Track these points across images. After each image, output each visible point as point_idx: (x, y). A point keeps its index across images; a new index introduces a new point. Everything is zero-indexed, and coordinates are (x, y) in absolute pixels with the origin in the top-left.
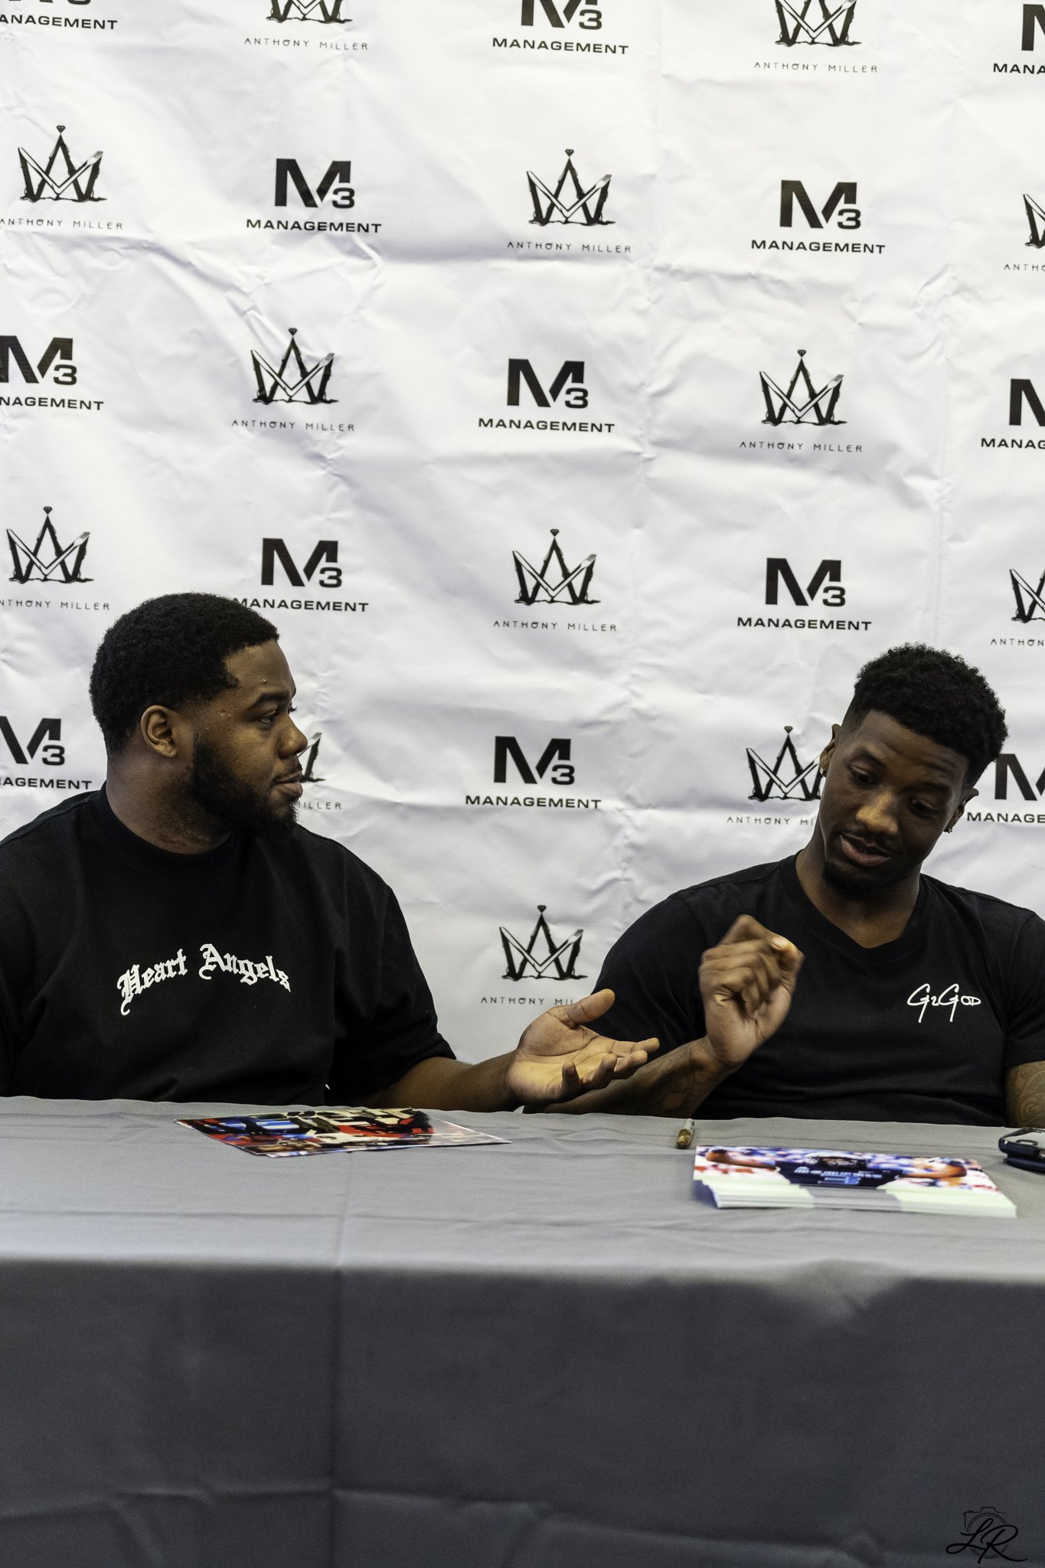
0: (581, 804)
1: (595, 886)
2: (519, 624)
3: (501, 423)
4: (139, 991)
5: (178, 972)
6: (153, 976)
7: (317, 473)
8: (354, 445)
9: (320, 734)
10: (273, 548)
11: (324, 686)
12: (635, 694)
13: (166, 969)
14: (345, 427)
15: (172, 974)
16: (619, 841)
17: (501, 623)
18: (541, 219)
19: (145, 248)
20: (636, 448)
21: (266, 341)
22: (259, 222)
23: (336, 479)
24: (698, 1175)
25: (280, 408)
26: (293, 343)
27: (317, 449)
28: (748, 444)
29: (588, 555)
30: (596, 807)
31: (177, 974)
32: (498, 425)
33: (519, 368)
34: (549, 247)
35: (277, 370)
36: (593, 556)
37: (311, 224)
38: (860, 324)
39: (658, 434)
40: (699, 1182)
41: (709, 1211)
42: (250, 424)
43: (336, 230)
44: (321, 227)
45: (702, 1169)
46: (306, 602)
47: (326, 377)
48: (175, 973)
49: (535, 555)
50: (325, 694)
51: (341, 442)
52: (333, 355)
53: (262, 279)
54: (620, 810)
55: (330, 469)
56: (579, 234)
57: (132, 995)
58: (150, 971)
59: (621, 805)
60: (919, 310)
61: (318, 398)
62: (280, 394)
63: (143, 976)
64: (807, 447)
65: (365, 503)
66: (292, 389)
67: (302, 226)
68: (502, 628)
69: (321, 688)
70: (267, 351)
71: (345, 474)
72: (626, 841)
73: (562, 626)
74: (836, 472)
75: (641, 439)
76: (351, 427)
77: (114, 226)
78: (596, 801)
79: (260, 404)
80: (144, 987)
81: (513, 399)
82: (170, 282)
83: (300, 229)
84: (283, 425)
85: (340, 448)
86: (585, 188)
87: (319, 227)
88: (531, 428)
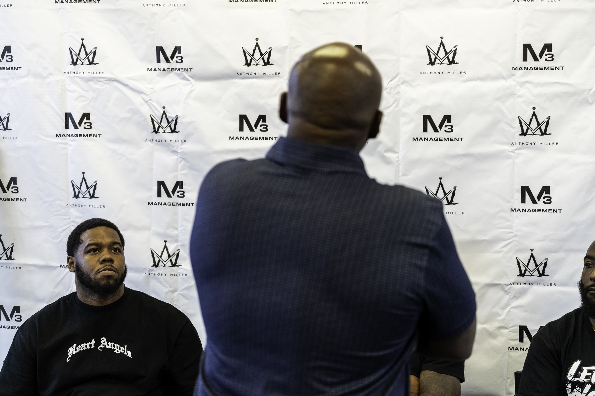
3: (237, 138)
4: (74, 353)
5: (91, 347)
6: (80, 348)
7: (175, 157)
8: (187, 147)
9: (180, 249)
10: (161, 184)
11: (180, 233)
13: (86, 346)
14: (183, 141)
15: (88, 347)
18: (248, 64)
19: (113, 80)
21: (155, 111)
22: (152, 69)
23: (181, 159)
25: (161, 135)
26: (164, 112)
27: (174, 149)
31: (90, 348)
32: (236, 139)
33: (243, 118)
34: (251, 74)
35: (159, 121)
37: (169, 69)
42: (151, 140)
43: (178, 71)
44: (173, 70)
46: (173, 203)
47: (176, 124)
48: (90, 347)
50: (180, 235)
51: (182, 146)
52: (178, 116)
53: (153, 89)
55: (179, 156)
56: (262, 69)
57: (71, 354)
58: (79, 346)
60: (388, 91)
61: (174, 131)
62: (161, 130)
63: (76, 348)
65: (191, 168)
66: (165, 128)
67: (166, 70)
70: (156, 114)
71: (184, 157)
76: (185, 141)
77: (101, 73)
79: (154, 134)
80: (76, 352)
81: (241, 129)
82: (121, 92)
83: (166, 71)
84: (162, 141)
85: (182, 149)
86: (263, 52)
87: (172, 70)
88: (248, 140)
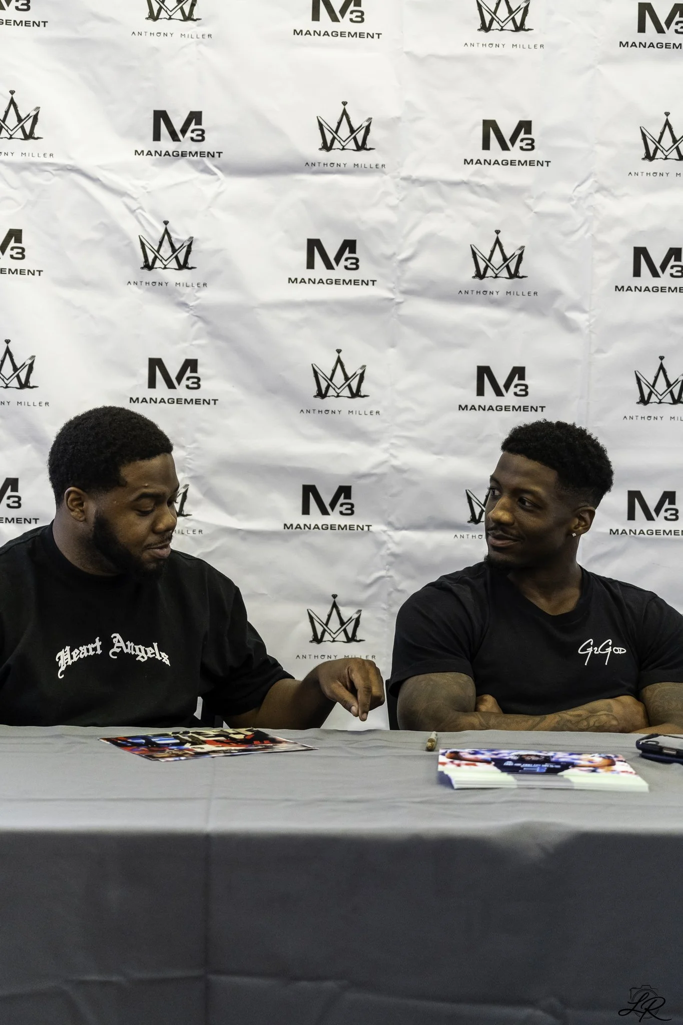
0: (359, 528)
1: (369, 581)
2: (317, 412)
3: (303, 281)
4: (70, 663)
5: (96, 652)
6: (79, 654)
7: (183, 315)
8: (207, 296)
9: (188, 485)
10: (155, 364)
12: (392, 455)
13: (88, 650)
14: (201, 285)
15: (91, 653)
16: (384, 552)
17: (305, 411)
18: (327, 147)
19: (69, 170)
20: (391, 295)
21: (149, 229)
22: (143, 151)
23: (196, 318)
24: (441, 768)
25: (159, 273)
26: (166, 230)
27: (183, 299)
28: (463, 292)
29: (360, 366)
30: (369, 530)
31: (95, 653)
32: (301, 282)
33: (314, 245)
34: (332, 165)
35: (156, 248)
36: (364, 367)
37: (177, 153)
38: (535, 213)
39: (405, 286)
40: (442, 773)
41: (448, 791)
42: (139, 283)
43: (193, 156)
45: (444, 764)
47: (188, 252)
48: (94, 652)
49: (326, 366)
50: (190, 459)
51: (198, 294)
52: (193, 237)
53: (146, 188)
54: (385, 532)
55: (192, 312)
56: (351, 157)
57: (66, 665)
58: (76, 650)
59: (384, 528)
60: (573, 203)
61: (183, 266)
62: (158, 264)
63: (72, 653)
64: (502, 293)
65: (215, 334)
66: (166, 261)
67: (171, 154)
68: (305, 414)
69: (188, 455)
70: (149, 235)
71: (202, 315)
72: (389, 552)
73: (345, 412)
74: (521, 309)
75: (394, 290)
76: (205, 285)
77: (48, 155)
78: (368, 526)
79: (146, 271)
80: (74, 661)
81: (310, 265)
82: (84, 191)
83: (170, 156)
84: (161, 284)
85: (198, 298)
86: (355, 127)
87: (182, 154)
88: (322, 284)
